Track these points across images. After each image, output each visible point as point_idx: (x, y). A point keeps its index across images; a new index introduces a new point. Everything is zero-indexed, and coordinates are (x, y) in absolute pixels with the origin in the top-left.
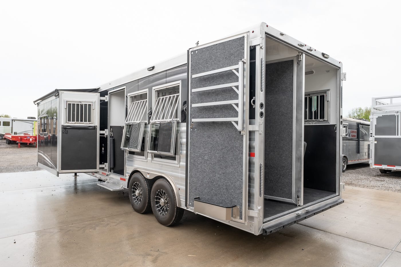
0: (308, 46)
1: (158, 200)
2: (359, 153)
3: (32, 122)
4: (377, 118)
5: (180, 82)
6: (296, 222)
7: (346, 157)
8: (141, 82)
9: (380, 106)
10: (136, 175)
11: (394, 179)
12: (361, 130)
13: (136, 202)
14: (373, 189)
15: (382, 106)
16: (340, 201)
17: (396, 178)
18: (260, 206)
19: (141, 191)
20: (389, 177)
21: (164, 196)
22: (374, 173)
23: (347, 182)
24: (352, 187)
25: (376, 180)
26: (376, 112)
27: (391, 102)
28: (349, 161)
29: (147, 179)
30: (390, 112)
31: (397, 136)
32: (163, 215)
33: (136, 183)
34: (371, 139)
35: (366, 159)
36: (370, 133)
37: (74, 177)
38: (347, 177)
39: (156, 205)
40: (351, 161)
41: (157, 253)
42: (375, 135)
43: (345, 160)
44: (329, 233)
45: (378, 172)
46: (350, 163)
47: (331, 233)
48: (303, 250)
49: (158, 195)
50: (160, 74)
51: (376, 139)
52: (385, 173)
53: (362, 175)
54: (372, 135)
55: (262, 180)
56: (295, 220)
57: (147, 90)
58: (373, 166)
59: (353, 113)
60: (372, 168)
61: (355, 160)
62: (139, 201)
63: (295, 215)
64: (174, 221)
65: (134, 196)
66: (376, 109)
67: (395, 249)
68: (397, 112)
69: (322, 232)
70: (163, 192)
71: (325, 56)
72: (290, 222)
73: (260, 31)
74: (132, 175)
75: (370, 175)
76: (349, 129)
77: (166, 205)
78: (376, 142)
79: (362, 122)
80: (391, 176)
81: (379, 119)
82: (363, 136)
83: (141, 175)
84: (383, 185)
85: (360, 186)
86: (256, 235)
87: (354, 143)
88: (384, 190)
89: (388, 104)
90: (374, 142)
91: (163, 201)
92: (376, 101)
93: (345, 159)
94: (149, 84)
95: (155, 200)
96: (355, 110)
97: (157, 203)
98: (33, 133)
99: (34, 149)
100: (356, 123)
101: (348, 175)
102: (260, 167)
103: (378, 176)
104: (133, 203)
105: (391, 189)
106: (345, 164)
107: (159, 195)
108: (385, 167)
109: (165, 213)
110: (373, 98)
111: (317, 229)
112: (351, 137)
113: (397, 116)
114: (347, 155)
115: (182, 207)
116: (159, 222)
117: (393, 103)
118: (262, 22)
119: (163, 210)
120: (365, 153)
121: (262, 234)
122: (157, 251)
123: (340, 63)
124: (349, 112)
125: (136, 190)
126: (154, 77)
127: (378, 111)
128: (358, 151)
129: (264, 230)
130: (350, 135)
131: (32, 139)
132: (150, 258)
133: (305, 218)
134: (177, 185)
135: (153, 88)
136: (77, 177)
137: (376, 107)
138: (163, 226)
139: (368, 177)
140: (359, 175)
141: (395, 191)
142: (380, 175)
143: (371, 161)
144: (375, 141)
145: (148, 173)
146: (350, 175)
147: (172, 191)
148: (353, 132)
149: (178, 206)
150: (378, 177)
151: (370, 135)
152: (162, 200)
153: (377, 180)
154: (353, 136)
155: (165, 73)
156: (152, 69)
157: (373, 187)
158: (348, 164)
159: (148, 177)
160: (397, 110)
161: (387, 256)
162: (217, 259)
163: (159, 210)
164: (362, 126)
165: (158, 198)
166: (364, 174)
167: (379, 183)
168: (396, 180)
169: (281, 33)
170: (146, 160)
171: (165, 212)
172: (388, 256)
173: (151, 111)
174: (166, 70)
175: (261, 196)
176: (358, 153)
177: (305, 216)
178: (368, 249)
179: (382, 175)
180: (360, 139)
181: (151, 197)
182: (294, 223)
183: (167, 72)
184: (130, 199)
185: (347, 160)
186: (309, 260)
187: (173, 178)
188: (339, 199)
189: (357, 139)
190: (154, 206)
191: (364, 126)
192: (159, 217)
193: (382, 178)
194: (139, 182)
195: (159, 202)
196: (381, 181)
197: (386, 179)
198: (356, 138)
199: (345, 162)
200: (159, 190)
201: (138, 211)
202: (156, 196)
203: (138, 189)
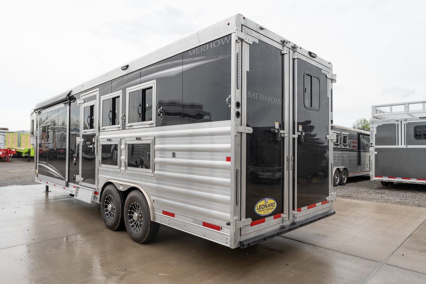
0: (292, 43)
1: (131, 215)
2: (361, 164)
3: (4, 133)
4: (377, 127)
5: (155, 81)
6: (279, 234)
7: (347, 169)
8: (114, 83)
9: (380, 114)
10: (108, 187)
11: (395, 191)
12: (363, 141)
13: (109, 217)
14: (371, 202)
15: (382, 114)
16: (331, 212)
17: (397, 190)
18: (237, 216)
19: (114, 205)
20: (391, 190)
21: (138, 210)
22: (376, 186)
23: (346, 195)
24: (350, 199)
25: (376, 192)
26: (376, 121)
27: (391, 110)
28: (350, 173)
29: (120, 191)
30: (390, 120)
31: (397, 146)
32: (137, 231)
33: (109, 197)
34: (371, 149)
35: (367, 171)
36: (370, 143)
37: (45, 193)
38: (346, 190)
39: (130, 220)
40: (352, 173)
41: (124, 273)
42: (375, 145)
43: (346, 173)
44: (319, 248)
45: (379, 185)
46: (351, 175)
47: (320, 247)
48: (288, 265)
49: (131, 208)
50: (135, 73)
51: (376, 150)
52: (387, 186)
53: (363, 187)
54: (372, 145)
55: (239, 187)
56: (279, 231)
57: (121, 91)
58: (374, 178)
59: (358, 125)
60: (372, 180)
61: (356, 172)
62: (112, 217)
63: (279, 227)
64: (148, 237)
65: (106, 211)
66: (377, 118)
67: (385, 262)
68: (398, 121)
69: (311, 246)
70: (136, 205)
71: (312, 55)
72: (272, 234)
73: (236, 23)
74: (105, 187)
75: (371, 187)
76: (349, 139)
77: (140, 220)
78: (376, 153)
79: (363, 132)
80: (392, 188)
81: (379, 128)
82: (364, 147)
83: (114, 187)
84: (383, 197)
85: (358, 199)
86: (232, 249)
87: (355, 154)
88: (383, 203)
89: (389, 112)
90: (374, 153)
91: (137, 215)
92: (376, 109)
93: (345, 171)
94: (123, 84)
95: (129, 215)
96: (360, 121)
97: (131, 217)
98: (5, 146)
99: (4, 163)
100: (357, 133)
101: (348, 188)
102: (237, 172)
103: (379, 188)
104: (106, 220)
105: (390, 201)
106: (345, 176)
107: (133, 208)
108: (385, 179)
109: (139, 229)
110: (373, 106)
111: (306, 243)
112: (351, 148)
113: (397, 125)
114: (348, 167)
115: (156, 221)
116: (132, 239)
117: (393, 111)
118: (238, 13)
119: (137, 226)
120: (367, 165)
121: (239, 247)
122: (124, 271)
123: (329, 63)
124: (353, 124)
125: (109, 204)
126: (128, 76)
127: (378, 120)
128: (359, 163)
129: (241, 243)
130: (351, 146)
131: (2, 152)
132: (115, 278)
133: (290, 230)
134: (151, 197)
135: (127, 89)
136: (49, 193)
137: (376, 115)
138: (136, 244)
139: (369, 190)
140: (359, 188)
141: (394, 203)
142: (382, 188)
143: (372, 173)
144: (375, 151)
145: (121, 184)
146: (350, 188)
147: (146, 203)
148: (354, 142)
149: (152, 220)
150: (379, 190)
151: (371, 145)
152: (135, 214)
153: (378, 193)
154: (354, 147)
155: (139, 72)
156: (125, 68)
157: (372, 199)
158: (349, 177)
159: (121, 188)
160: (397, 118)
161: (376, 269)
162: (190, 277)
163: (133, 226)
164: (363, 136)
165: (132, 212)
166: (365, 187)
167: (379, 196)
168: (397, 193)
169: (260, 27)
170: (120, 170)
171: (139, 227)
172: (378, 269)
173: (124, 115)
174: (141, 69)
175: (237, 204)
176: (359, 165)
177: (290, 228)
178: (357, 262)
179: (383, 188)
180: (361, 150)
181: (124, 211)
182: (277, 235)
183: (142, 71)
184: (102, 214)
185: (348, 172)
186: (293, 275)
187: (147, 188)
188: (330, 211)
189: (358, 150)
190: (127, 221)
191: (365, 136)
192: (133, 233)
193: (383, 191)
194: (112, 195)
195: (133, 216)
196: (382, 193)
197: (387, 192)
198: (357, 148)
199: (346, 175)
200: (132, 202)
201: (112, 228)
202: (129, 210)
203: (111, 202)
